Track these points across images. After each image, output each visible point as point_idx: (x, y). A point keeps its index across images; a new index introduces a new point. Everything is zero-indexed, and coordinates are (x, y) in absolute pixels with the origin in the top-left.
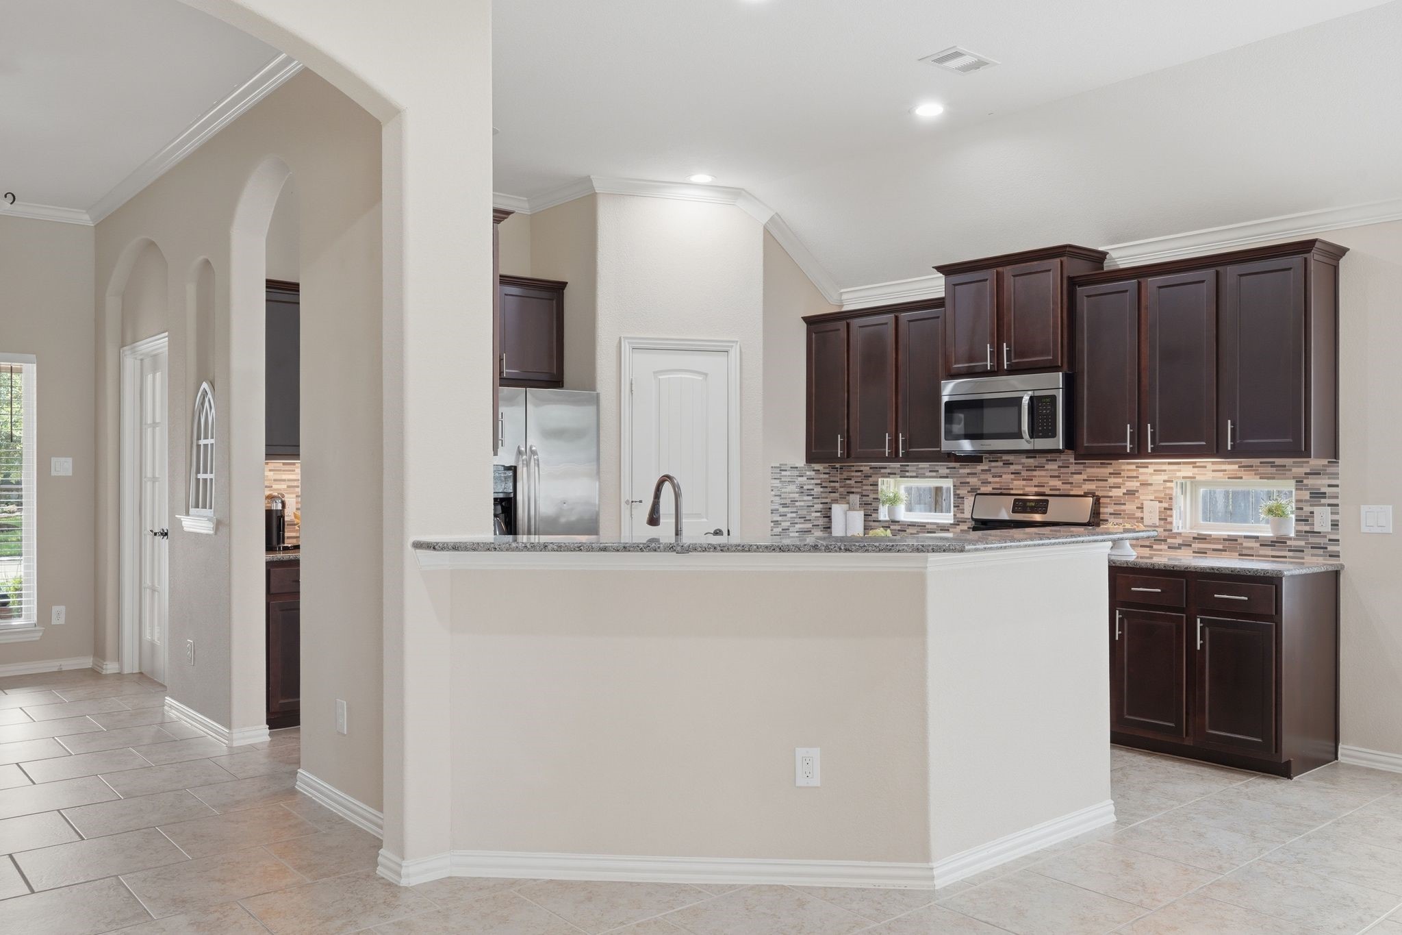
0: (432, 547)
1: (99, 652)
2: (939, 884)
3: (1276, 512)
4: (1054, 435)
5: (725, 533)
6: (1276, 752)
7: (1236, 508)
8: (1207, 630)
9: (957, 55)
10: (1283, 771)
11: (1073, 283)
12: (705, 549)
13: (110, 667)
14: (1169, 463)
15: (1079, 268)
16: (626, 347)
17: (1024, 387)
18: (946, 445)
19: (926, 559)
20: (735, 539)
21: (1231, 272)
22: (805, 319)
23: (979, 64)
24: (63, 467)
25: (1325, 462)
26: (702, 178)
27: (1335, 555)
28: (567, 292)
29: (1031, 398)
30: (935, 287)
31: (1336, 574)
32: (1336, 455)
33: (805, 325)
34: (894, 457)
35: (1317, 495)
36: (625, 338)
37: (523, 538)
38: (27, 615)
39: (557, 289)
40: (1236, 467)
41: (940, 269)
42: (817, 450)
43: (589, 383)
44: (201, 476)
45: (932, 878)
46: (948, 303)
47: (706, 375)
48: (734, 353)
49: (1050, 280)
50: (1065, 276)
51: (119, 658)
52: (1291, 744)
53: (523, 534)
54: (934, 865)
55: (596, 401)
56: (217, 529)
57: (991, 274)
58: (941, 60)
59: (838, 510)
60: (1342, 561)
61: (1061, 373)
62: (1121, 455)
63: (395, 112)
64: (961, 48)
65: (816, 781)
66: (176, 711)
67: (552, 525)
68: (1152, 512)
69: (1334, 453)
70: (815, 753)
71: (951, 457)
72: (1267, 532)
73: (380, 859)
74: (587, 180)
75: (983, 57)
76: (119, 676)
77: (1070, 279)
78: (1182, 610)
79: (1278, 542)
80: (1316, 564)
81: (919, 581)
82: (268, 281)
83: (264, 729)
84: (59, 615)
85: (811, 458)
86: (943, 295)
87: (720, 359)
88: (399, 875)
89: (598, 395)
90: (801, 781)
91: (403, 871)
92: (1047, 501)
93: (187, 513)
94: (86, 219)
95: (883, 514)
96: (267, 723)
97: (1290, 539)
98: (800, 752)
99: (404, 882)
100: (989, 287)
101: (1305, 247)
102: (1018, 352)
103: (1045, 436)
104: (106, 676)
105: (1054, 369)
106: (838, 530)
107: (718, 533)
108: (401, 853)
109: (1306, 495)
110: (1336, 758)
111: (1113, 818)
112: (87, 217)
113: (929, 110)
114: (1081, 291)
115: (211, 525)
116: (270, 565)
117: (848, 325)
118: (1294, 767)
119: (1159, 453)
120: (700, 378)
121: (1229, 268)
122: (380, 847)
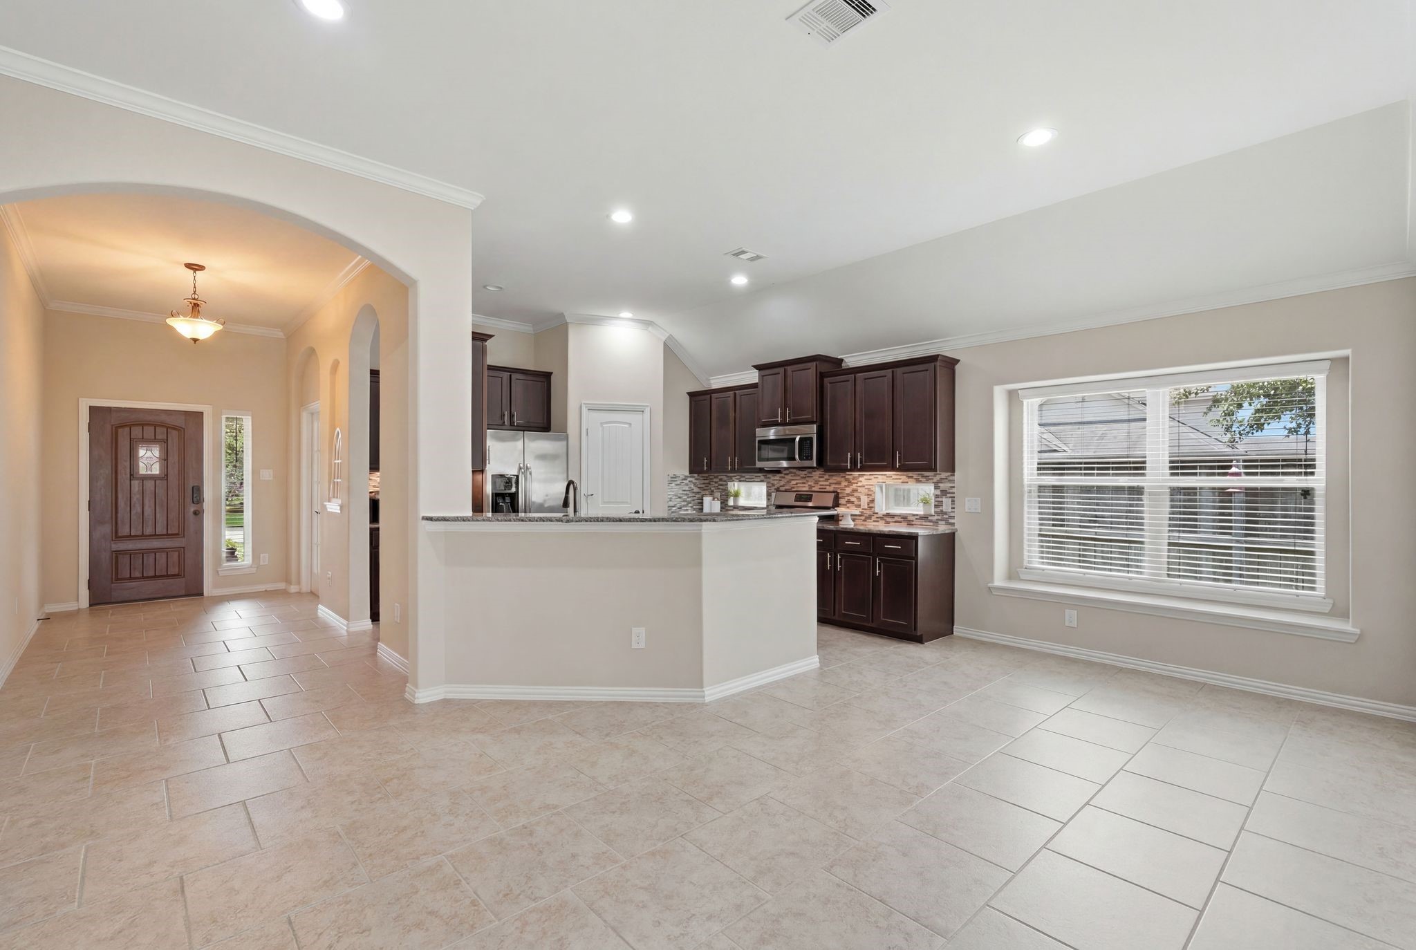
0: (430, 519)
1: (288, 581)
2: (708, 699)
3: (925, 502)
4: (812, 459)
5: (641, 512)
6: (915, 630)
7: (905, 499)
8: (882, 564)
9: (743, 252)
10: (919, 640)
11: (822, 376)
12: (629, 520)
13: (293, 589)
14: (870, 475)
15: (825, 368)
16: (584, 410)
17: (798, 433)
18: (759, 464)
19: (701, 525)
20: (647, 515)
21: (899, 371)
22: (688, 393)
23: (758, 257)
24: (267, 475)
25: (949, 474)
26: (626, 314)
27: (953, 524)
28: (553, 377)
29: (800, 438)
30: (753, 377)
31: (954, 534)
32: (953, 470)
33: (688, 398)
34: (733, 471)
35: (944, 493)
36: (585, 404)
37: (522, 515)
38: (246, 557)
39: (547, 376)
40: (905, 477)
41: (756, 367)
42: (695, 467)
43: (563, 429)
44: (335, 480)
45: (704, 697)
46: (760, 386)
47: (630, 424)
48: (647, 411)
49: (810, 373)
50: (818, 371)
51: (299, 583)
52: (923, 625)
53: (521, 512)
54: (704, 689)
55: (567, 438)
56: (341, 510)
57: (781, 370)
58: (737, 255)
59: (707, 500)
60: (956, 527)
61: (815, 425)
62: (845, 470)
63: (414, 283)
64: (744, 249)
65: (642, 645)
66: (324, 612)
67: (541, 508)
68: (864, 501)
69: (952, 469)
70: (642, 630)
71: (761, 470)
72: (920, 511)
73: (407, 689)
74: (561, 315)
75: (761, 254)
76: (299, 593)
77: (820, 373)
78: (869, 554)
79: (924, 518)
80: (943, 528)
81: (698, 537)
82: (371, 370)
83: (370, 621)
84: (265, 558)
85: (691, 472)
86: (757, 381)
87: (638, 417)
88: (414, 696)
89: (567, 436)
90: (634, 646)
91: (416, 695)
92: (812, 495)
93: (329, 501)
94: (280, 334)
95: (731, 502)
96: (371, 618)
97: (932, 516)
98: (635, 630)
99: (416, 702)
100: (780, 377)
101: (933, 359)
102: (795, 412)
103: (807, 459)
104: (291, 594)
105: (813, 423)
106: (706, 510)
107: (637, 512)
108: (416, 686)
109: (938, 492)
110: (953, 633)
111: (818, 665)
112: (281, 334)
113: (740, 281)
114: (826, 380)
115: (339, 508)
116: (371, 529)
117: (711, 397)
118: (924, 638)
119: (863, 469)
120: (627, 426)
121: (898, 369)
122: (407, 682)
